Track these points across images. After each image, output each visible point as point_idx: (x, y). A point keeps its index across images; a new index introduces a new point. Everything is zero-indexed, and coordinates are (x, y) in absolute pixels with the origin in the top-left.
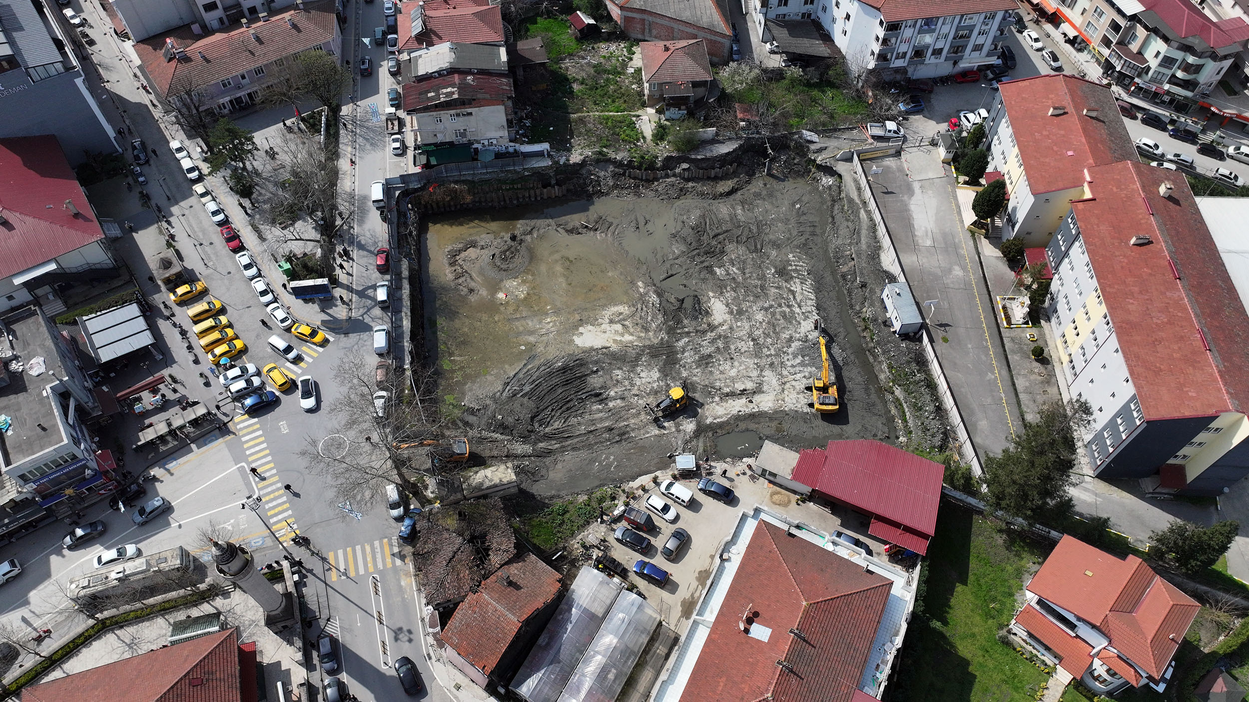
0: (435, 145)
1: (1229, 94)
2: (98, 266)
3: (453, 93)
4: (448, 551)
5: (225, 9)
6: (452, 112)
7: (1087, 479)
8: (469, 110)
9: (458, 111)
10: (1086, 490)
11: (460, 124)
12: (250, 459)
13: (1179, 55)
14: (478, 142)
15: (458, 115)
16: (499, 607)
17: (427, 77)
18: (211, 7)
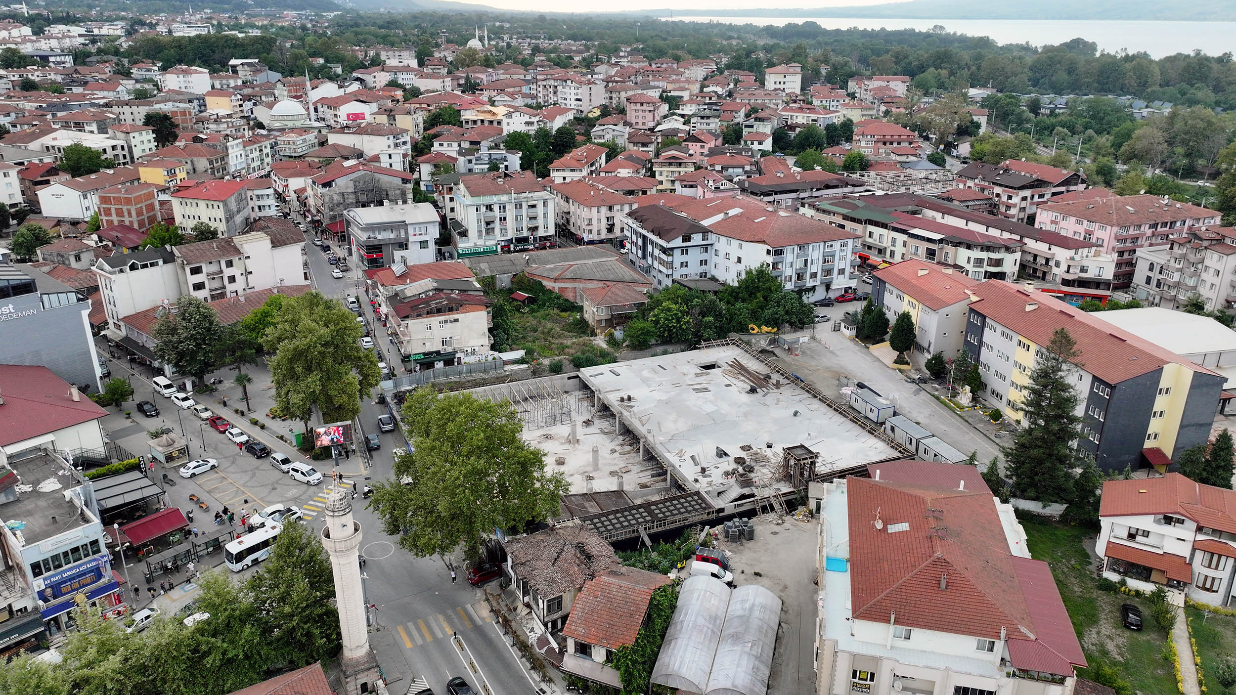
0: (423, 354)
5: (211, 290)
8: (457, 316)
9: (446, 318)
11: (448, 331)
13: (984, 255)
14: (461, 351)
15: (446, 322)
18: (199, 286)
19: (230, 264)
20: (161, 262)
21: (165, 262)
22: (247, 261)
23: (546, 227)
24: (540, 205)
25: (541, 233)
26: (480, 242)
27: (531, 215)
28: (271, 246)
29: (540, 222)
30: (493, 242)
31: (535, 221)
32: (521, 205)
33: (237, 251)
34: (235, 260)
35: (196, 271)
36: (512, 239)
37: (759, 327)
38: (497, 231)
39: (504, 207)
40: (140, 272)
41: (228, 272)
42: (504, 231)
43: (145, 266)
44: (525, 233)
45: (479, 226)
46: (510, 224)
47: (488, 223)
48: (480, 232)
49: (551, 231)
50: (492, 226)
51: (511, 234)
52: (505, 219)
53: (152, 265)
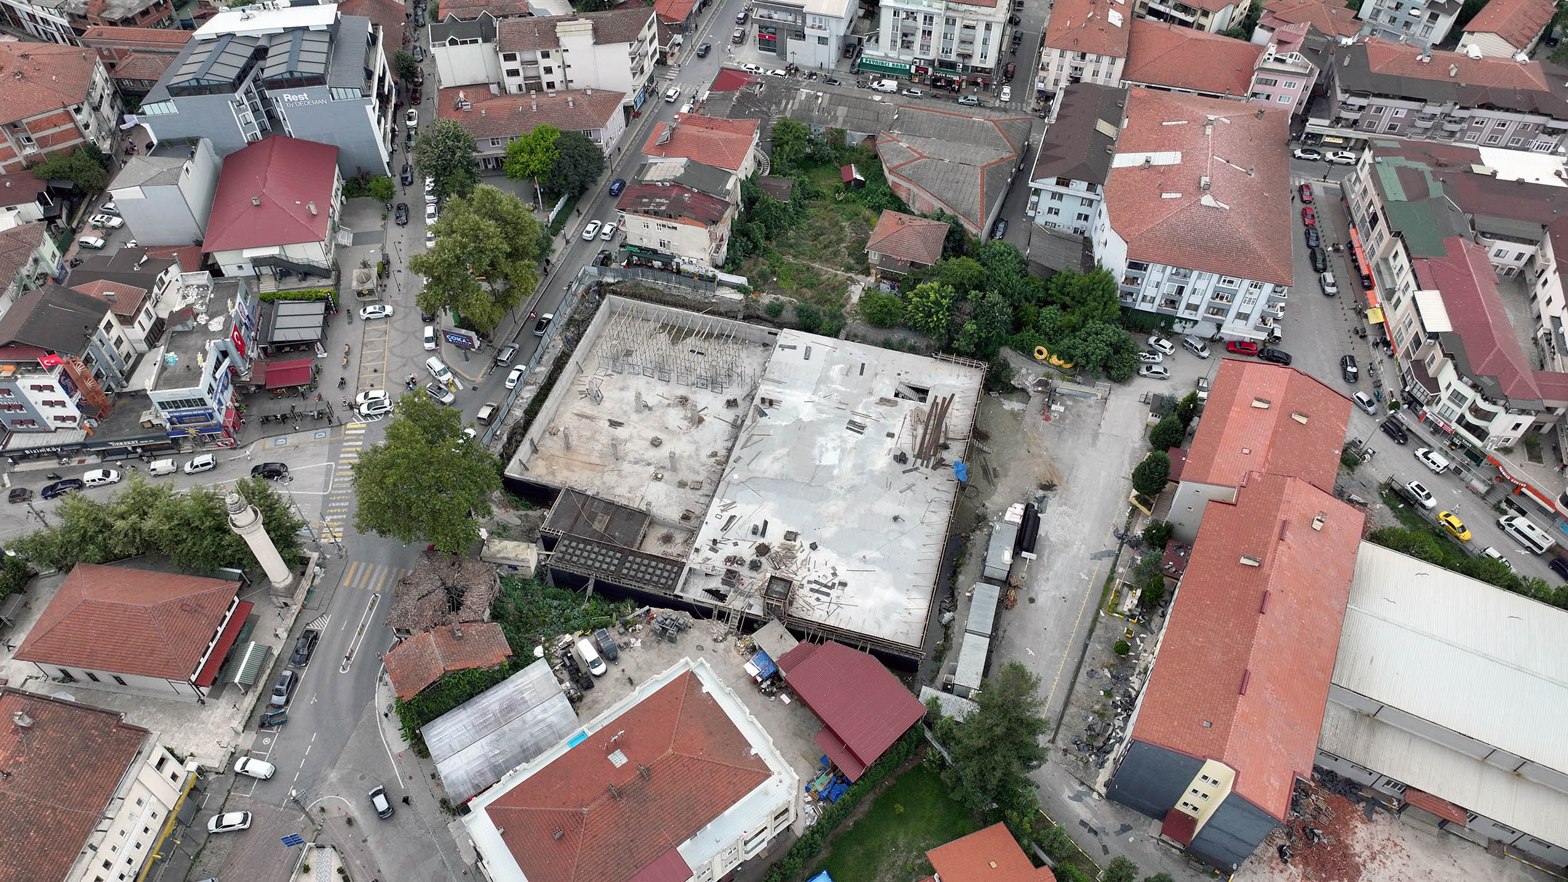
0: (640, 248)
1: (1530, 459)
2: (315, 264)
3: (663, 204)
4: (425, 587)
5: (526, 78)
6: (660, 222)
7: (1095, 795)
8: (675, 225)
9: (664, 222)
10: (1087, 806)
11: (666, 235)
12: (341, 461)
14: (680, 257)
15: (664, 226)
16: (437, 652)
17: (651, 185)
18: (513, 73)
19: (546, 55)
20: (480, 40)
21: (485, 41)
22: (565, 54)
23: (984, 56)
24: (981, 28)
25: (976, 62)
26: (893, 54)
27: (965, 38)
28: (592, 42)
29: (977, 49)
30: (910, 58)
31: (969, 46)
32: (954, 23)
33: (556, 42)
34: (552, 52)
35: (510, 58)
36: (934, 61)
37: (1051, 353)
38: (916, 46)
39: (931, 18)
40: (459, 47)
41: (544, 63)
42: (925, 48)
43: (465, 43)
44: (953, 58)
45: (894, 35)
46: (936, 42)
47: (905, 35)
48: (894, 42)
49: (991, 63)
50: (910, 38)
51: (932, 55)
52: (930, 33)
53: (472, 42)
